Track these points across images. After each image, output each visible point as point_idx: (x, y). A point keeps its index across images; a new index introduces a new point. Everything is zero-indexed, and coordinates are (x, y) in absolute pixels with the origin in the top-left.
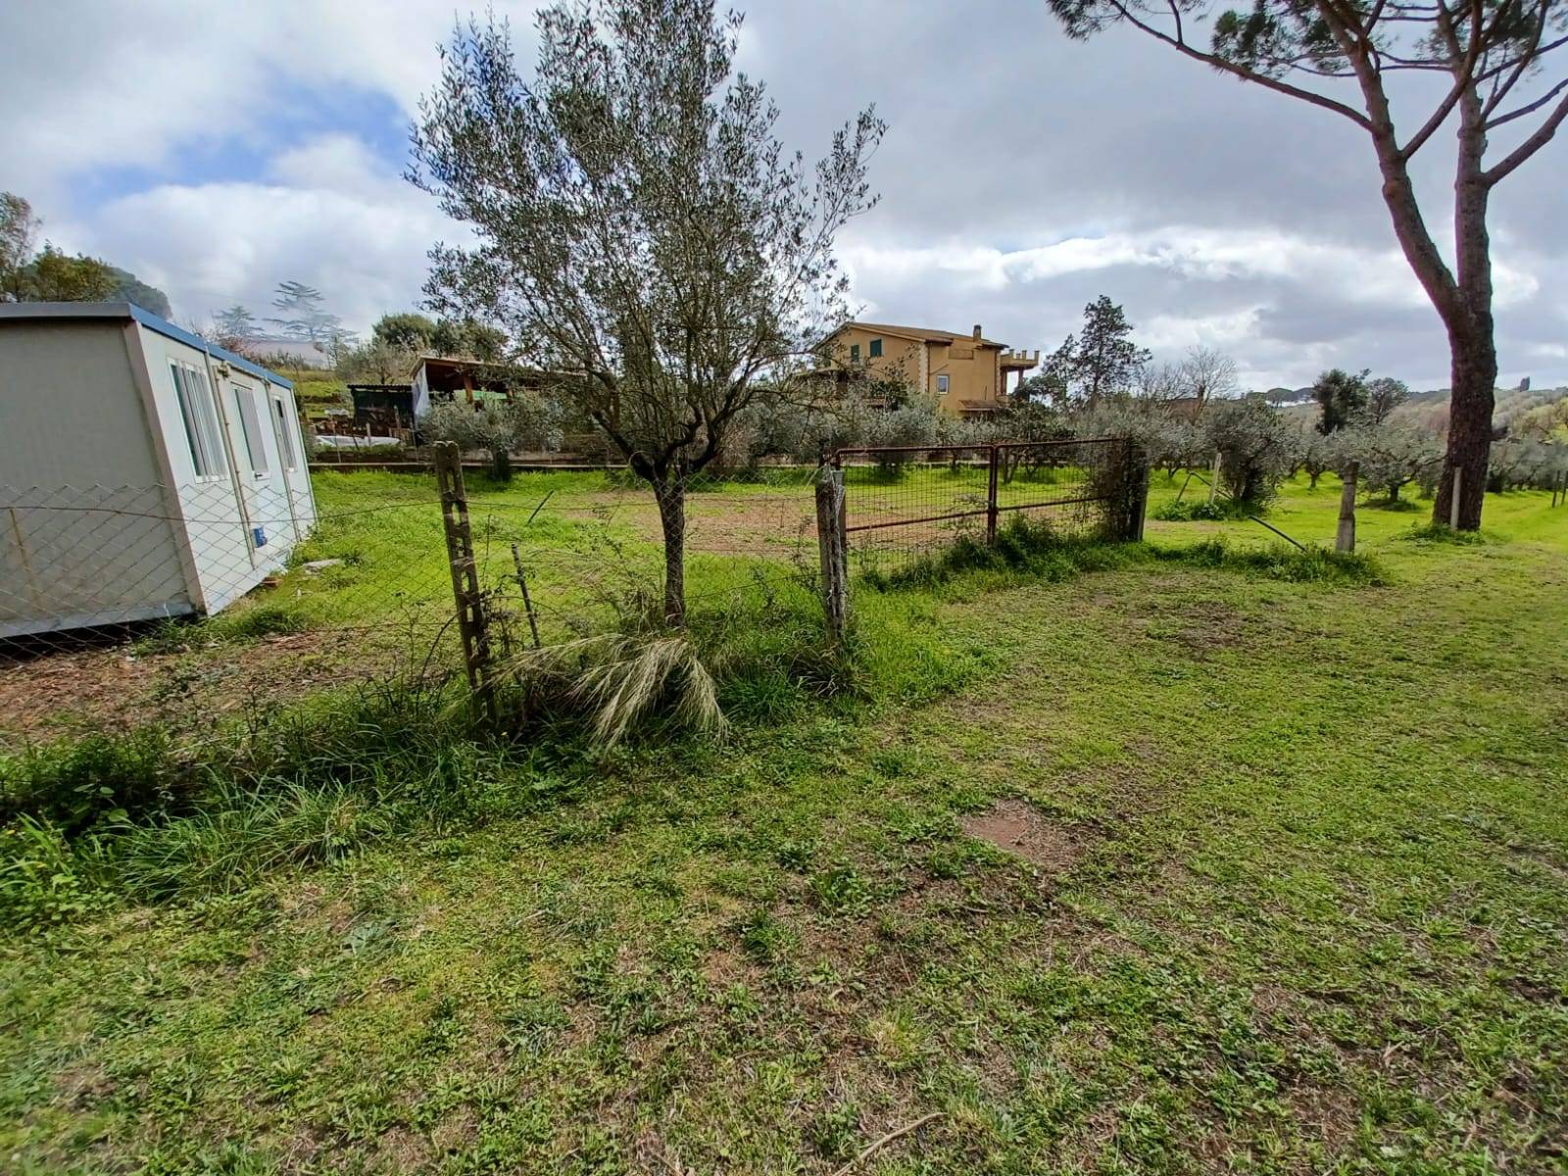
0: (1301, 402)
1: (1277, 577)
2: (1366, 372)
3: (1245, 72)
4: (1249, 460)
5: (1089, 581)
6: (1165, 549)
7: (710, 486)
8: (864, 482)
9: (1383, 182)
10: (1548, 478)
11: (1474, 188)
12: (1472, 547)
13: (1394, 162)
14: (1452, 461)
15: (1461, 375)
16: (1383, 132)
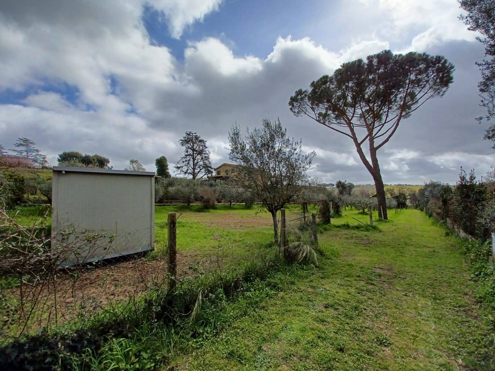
0: (330, 187)
1: (363, 231)
2: (346, 181)
3: (324, 123)
4: (337, 203)
5: (328, 232)
6: (336, 225)
7: (206, 210)
8: (242, 209)
9: (356, 149)
10: (390, 206)
11: (373, 151)
12: (388, 223)
13: (358, 145)
14: (380, 205)
15: (378, 186)
16: (355, 140)
